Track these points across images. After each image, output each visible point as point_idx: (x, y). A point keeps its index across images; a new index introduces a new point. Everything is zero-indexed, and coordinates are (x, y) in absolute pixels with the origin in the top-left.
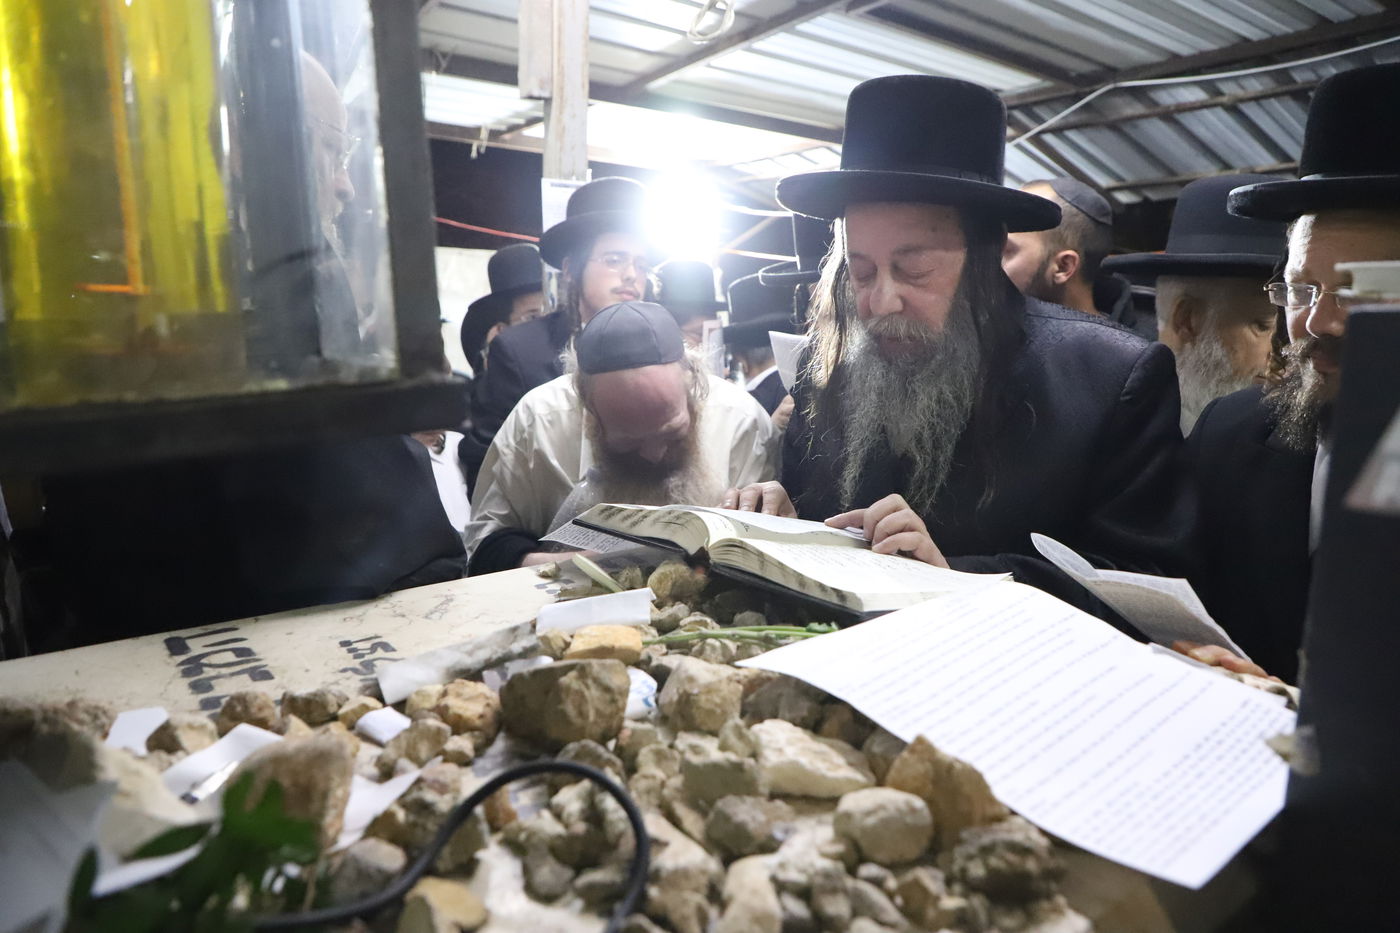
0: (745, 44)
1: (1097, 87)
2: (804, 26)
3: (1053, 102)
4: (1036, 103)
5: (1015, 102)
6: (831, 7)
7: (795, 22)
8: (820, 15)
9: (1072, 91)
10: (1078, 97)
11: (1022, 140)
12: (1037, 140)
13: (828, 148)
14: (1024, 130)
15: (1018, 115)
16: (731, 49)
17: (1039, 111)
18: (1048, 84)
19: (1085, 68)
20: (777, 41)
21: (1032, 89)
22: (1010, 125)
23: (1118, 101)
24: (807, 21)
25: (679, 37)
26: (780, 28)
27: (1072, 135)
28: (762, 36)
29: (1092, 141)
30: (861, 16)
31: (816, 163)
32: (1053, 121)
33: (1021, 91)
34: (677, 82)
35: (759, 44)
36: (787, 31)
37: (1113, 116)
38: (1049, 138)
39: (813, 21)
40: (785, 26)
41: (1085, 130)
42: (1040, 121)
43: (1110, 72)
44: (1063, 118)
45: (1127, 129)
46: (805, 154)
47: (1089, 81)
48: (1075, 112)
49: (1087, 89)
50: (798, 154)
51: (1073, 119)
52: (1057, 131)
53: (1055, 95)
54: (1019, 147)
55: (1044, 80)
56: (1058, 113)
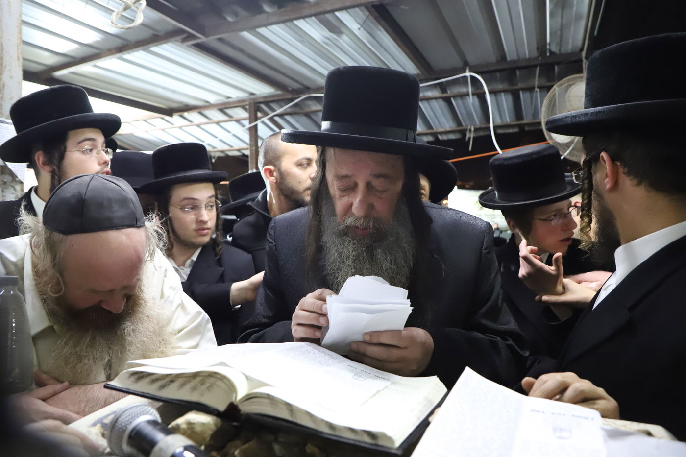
0: (119, 55)
1: (301, 95)
2: (155, 49)
3: (281, 101)
4: (273, 102)
5: (262, 100)
6: (173, 39)
7: (151, 45)
8: (165, 43)
9: (290, 96)
10: (292, 100)
11: (265, 119)
12: (272, 120)
13: (162, 118)
14: (266, 114)
15: (263, 106)
16: (110, 57)
17: (274, 105)
18: (279, 92)
19: (296, 86)
20: (138, 55)
21: (270, 94)
22: (260, 111)
23: (310, 103)
24: (157, 45)
25: (76, 46)
26: (142, 48)
27: (288, 117)
28: (130, 51)
29: (297, 121)
30: (188, 46)
31: (155, 126)
32: (279, 111)
33: (265, 95)
34: (73, 73)
35: (127, 56)
36: (143, 50)
37: (307, 110)
38: (277, 119)
39: (160, 46)
40: (145, 47)
41: (294, 116)
42: (274, 110)
43: (307, 89)
44: (285, 110)
45: (313, 117)
46: (149, 121)
47: (297, 92)
48: (290, 107)
49: (297, 96)
50: (145, 121)
51: (289, 110)
52: (281, 115)
53: (282, 98)
54: (263, 123)
55: (277, 90)
56: (282, 107)
